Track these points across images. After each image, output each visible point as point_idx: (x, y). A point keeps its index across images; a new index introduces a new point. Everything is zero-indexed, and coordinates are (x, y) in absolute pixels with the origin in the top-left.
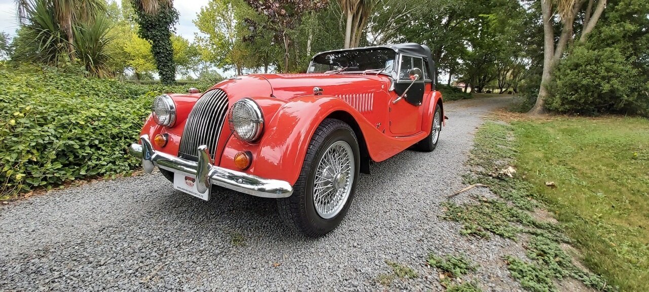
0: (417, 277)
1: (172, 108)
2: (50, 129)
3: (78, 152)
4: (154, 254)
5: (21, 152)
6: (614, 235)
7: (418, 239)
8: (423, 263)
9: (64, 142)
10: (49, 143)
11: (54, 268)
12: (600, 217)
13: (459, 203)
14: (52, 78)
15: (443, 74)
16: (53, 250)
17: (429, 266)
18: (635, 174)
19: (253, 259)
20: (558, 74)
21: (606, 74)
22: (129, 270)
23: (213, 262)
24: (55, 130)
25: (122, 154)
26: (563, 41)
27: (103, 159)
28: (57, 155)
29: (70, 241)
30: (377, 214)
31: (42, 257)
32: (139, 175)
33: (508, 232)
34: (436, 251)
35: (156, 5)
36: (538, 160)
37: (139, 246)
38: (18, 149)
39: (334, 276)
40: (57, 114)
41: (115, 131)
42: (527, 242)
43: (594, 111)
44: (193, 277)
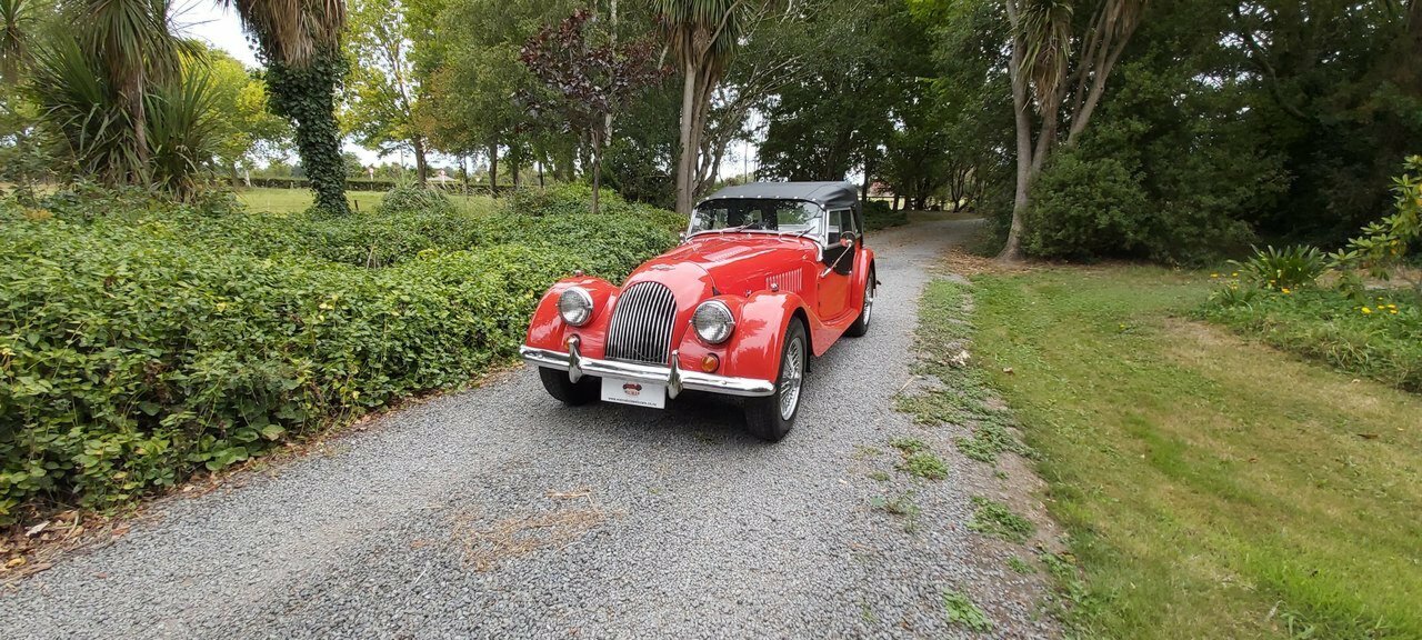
1: (588, 303)
6: (1062, 418)
8: (885, 445)
12: (1054, 403)
13: (909, 395)
15: (853, 171)
17: (891, 446)
20: (1037, 196)
21: (1103, 200)
26: (1044, 143)
33: (959, 419)
34: (894, 436)
35: (309, 48)
36: (999, 340)
42: (975, 427)
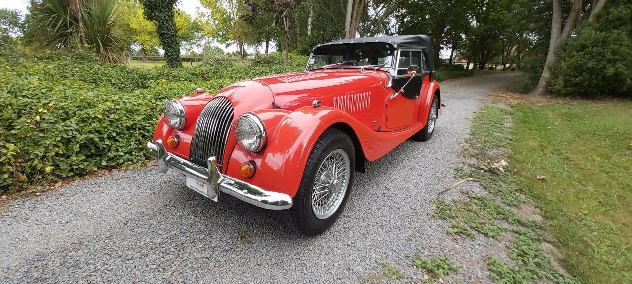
0: (404, 277)
1: (181, 112)
2: (73, 123)
3: (98, 144)
4: (173, 249)
5: (49, 146)
6: (596, 234)
7: (407, 238)
8: (409, 263)
9: (86, 136)
10: (72, 137)
11: (90, 261)
12: (585, 215)
13: (449, 199)
14: (68, 65)
15: (445, 49)
16: (87, 243)
17: (415, 267)
18: (627, 166)
19: (258, 256)
20: (563, 55)
21: (612, 57)
22: (153, 265)
23: (224, 259)
24: (77, 124)
25: (137, 144)
26: (571, 21)
27: (120, 150)
28: (80, 147)
29: (100, 235)
30: (370, 210)
31: (78, 250)
32: (154, 165)
33: (493, 231)
34: (422, 251)
36: (532, 150)
37: (159, 240)
38: (46, 144)
39: (329, 274)
40: (77, 109)
41: (130, 123)
42: (510, 241)
43: (597, 94)
44: (208, 273)
